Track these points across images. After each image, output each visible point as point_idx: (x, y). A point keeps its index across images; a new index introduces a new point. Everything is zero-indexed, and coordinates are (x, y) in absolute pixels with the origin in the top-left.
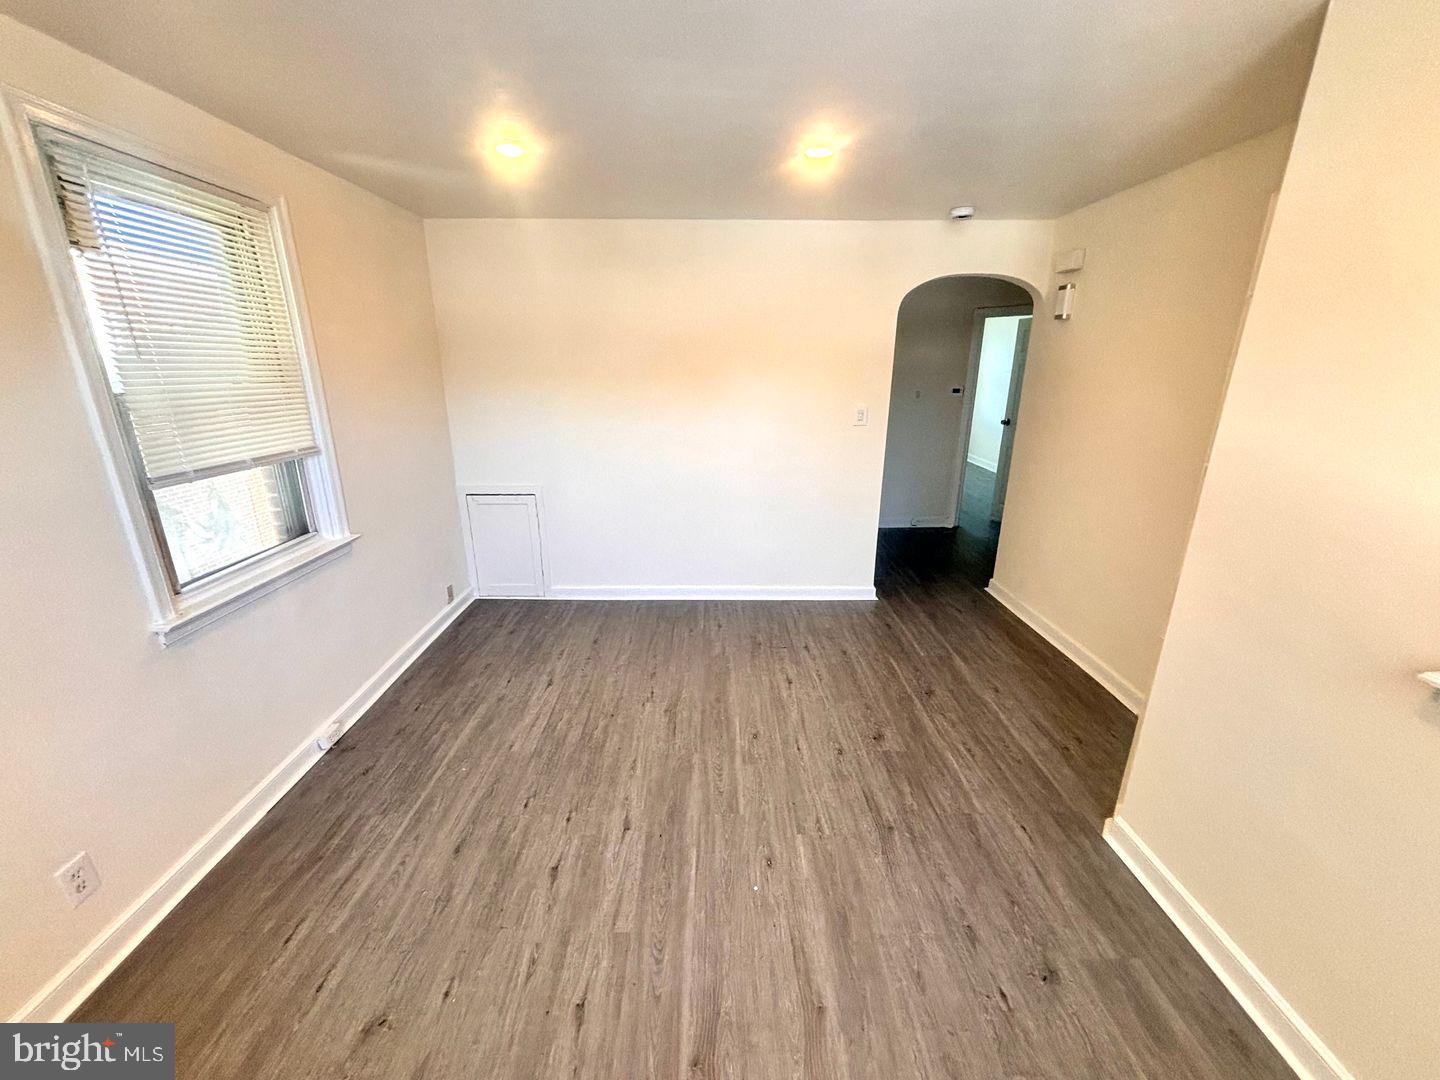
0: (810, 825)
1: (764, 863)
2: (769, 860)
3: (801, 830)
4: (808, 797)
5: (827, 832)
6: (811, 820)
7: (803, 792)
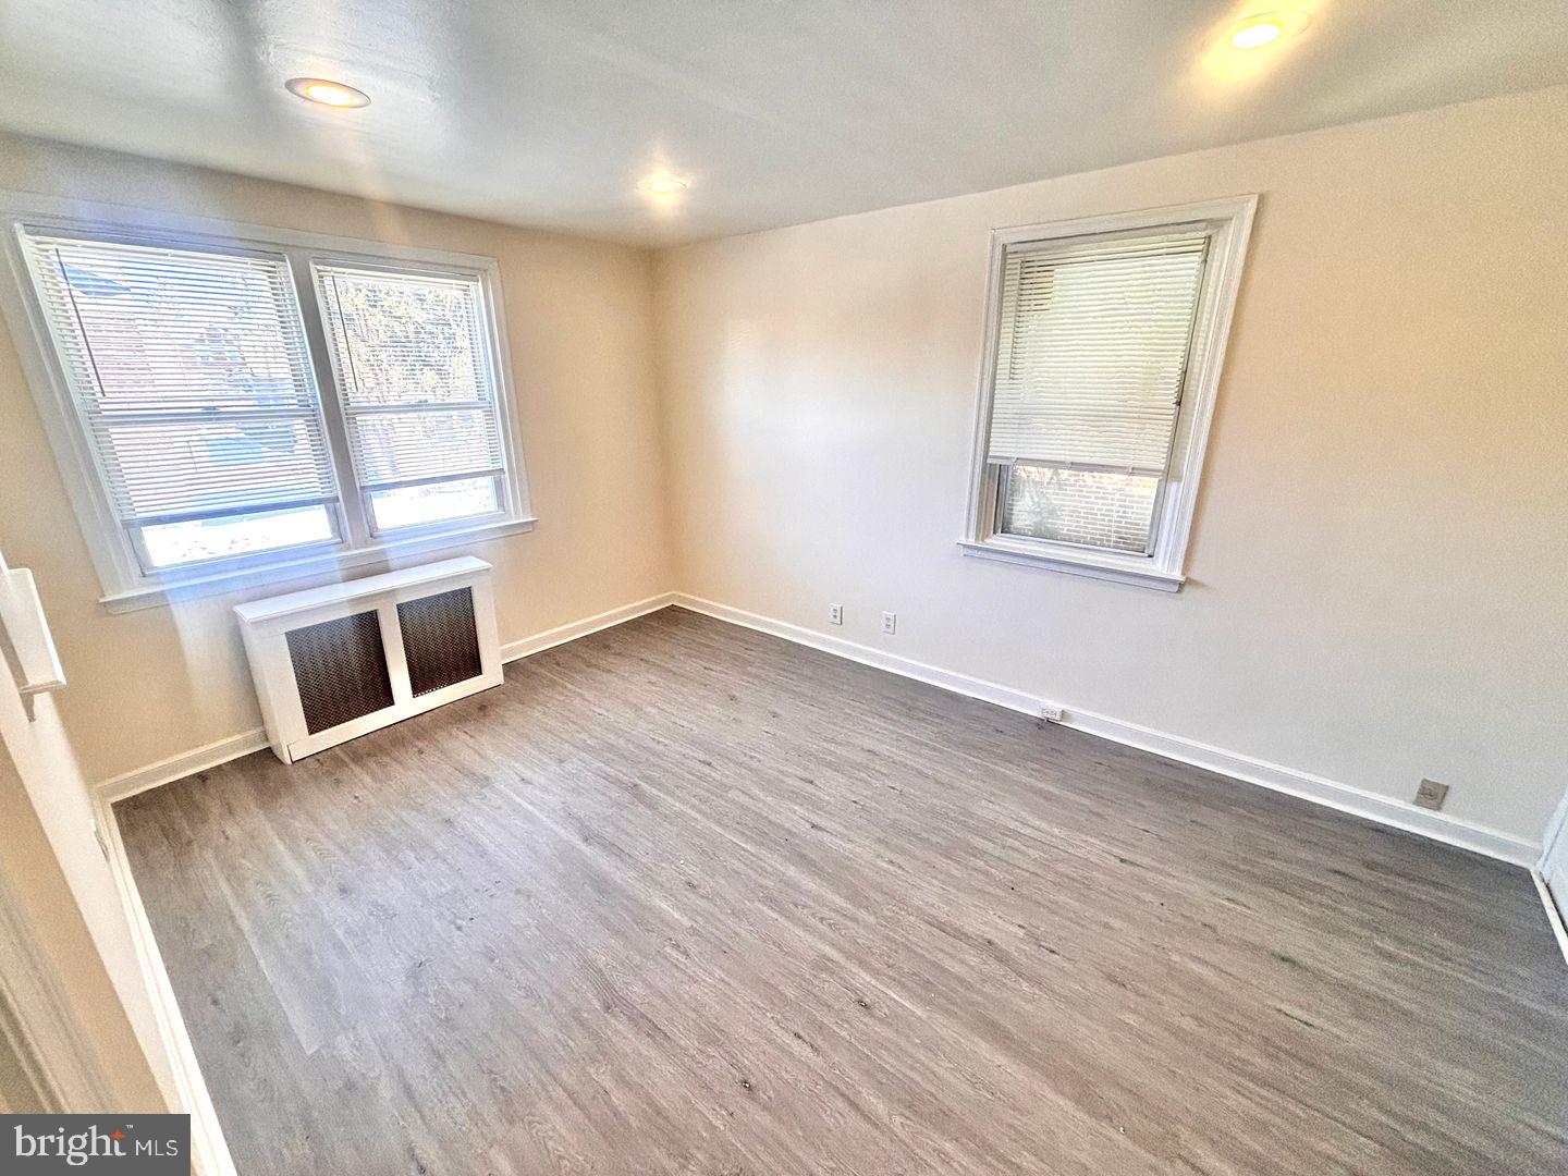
0: (690, 943)
1: (695, 883)
2: (694, 887)
3: (694, 932)
4: (719, 973)
5: (668, 949)
6: (693, 951)
7: (729, 974)
